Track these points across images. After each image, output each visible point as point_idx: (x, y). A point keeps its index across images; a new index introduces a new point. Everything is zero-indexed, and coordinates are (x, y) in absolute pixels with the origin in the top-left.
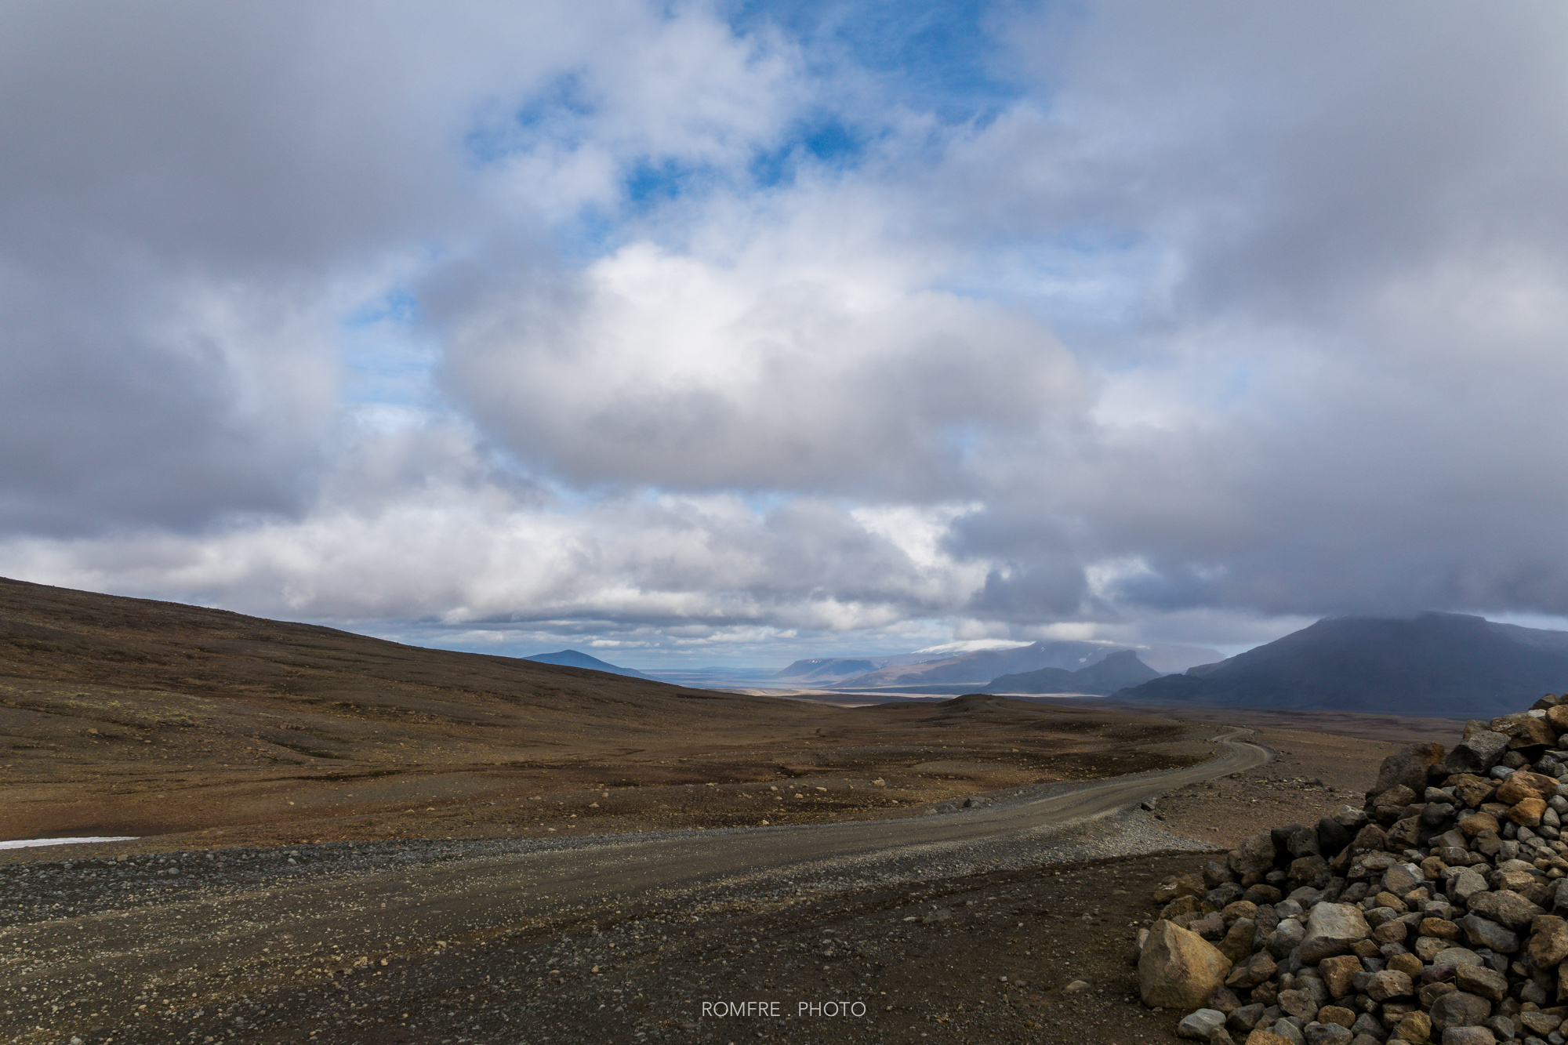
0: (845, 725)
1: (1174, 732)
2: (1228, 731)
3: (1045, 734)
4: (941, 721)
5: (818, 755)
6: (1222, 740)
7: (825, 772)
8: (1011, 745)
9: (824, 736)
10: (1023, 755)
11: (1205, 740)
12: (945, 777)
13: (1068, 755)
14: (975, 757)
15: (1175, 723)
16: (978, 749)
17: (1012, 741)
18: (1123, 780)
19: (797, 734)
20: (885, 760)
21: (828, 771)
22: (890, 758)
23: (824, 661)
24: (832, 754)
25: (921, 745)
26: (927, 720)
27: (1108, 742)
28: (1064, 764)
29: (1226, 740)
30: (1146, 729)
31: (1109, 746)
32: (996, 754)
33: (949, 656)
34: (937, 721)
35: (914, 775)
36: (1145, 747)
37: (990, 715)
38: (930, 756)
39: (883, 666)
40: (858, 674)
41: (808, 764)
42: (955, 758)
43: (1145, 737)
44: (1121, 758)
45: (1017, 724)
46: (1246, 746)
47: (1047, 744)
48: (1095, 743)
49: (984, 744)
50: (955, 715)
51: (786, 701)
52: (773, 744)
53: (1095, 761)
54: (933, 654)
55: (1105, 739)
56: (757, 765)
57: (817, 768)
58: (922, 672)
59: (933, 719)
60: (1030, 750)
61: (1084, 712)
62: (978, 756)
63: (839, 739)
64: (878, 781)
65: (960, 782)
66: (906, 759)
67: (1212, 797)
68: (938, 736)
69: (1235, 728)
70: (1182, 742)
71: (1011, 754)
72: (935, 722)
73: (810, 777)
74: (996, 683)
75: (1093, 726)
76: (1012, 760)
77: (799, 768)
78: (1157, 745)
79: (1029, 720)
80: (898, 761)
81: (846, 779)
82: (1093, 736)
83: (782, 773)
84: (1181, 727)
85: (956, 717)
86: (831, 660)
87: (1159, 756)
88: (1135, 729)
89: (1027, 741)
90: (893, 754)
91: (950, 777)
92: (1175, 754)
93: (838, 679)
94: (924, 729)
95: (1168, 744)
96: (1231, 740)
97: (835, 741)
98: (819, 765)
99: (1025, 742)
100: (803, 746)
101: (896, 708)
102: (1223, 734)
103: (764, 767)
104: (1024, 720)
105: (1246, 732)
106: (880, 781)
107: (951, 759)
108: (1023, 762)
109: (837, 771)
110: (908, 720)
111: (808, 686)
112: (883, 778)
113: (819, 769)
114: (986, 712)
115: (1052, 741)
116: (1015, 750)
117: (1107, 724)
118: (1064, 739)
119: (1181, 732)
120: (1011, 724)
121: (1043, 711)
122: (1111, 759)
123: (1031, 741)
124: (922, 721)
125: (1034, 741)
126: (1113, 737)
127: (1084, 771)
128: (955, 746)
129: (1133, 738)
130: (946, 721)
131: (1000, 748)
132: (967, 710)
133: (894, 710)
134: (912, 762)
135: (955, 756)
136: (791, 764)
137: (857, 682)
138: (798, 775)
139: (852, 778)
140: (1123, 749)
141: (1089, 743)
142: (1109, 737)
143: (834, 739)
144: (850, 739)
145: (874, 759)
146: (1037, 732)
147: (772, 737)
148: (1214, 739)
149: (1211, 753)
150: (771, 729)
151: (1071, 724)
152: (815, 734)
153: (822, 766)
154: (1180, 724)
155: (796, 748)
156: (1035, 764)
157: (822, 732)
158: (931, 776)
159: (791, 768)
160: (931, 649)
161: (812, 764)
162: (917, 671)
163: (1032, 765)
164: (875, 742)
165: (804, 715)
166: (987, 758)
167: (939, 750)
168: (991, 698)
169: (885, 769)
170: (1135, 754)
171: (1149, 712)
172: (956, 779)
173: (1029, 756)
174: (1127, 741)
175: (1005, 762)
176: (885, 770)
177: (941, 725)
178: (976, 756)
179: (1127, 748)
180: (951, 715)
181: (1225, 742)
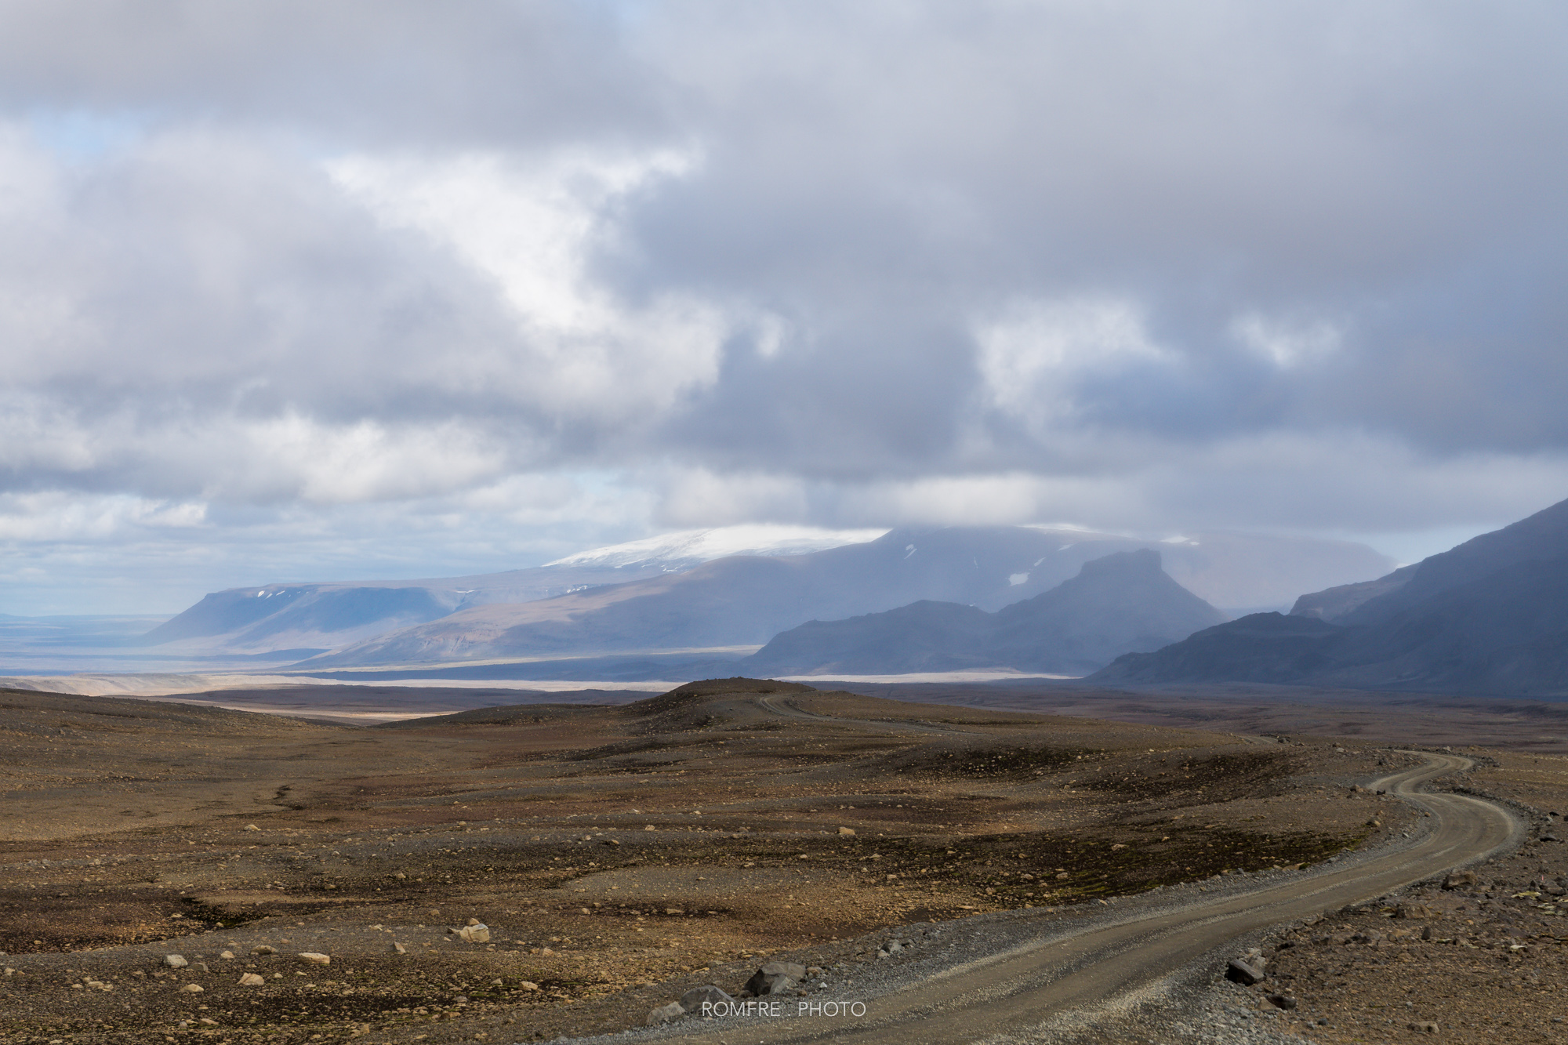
0: (359, 773)
1: (1268, 769)
2: (1407, 764)
3: (921, 784)
4: (631, 756)
5: (290, 861)
6: (1393, 787)
7: (312, 908)
8: (832, 817)
9: (299, 808)
10: (870, 844)
11: (1353, 789)
12: (658, 911)
13: (991, 839)
14: (738, 854)
15: (1269, 744)
16: (744, 831)
17: (832, 806)
18: (1156, 905)
19: (220, 804)
20: (485, 869)
21: (322, 906)
22: (499, 863)
23: (293, 593)
24: (331, 857)
25: (580, 823)
26: (591, 755)
27: (1091, 802)
28: (983, 864)
29: (1403, 788)
30: (1192, 763)
31: (1095, 812)
32: (795, 844)
33: (649, 572)
34: (622, 757)
35: (570, 909)
36: (1196, 813)
37: (769, 736)
38: (609, 855)
39: (465, 604)
40: (389, 629)
41: (263, 889)
42: (683, 859)
43: (1190, 785)
44: (1133, 844)
45: (844, 758)
46: (1457, 801)
47: (928, 812)
48: (1055, 805)
49: (756, 816)
50: (670, 737)
51: (184, 708)
52: (153, 832)
53: (1064, 854)
54: (603, 568)
55: (1082, 793)
56: (113, 896)
57: (288, 899)
58: (572, 616)
59: (610, 750)
60: (885, 828)
61: (1026, 722)
62: (745, 849)
63: (343, 814)
64: (471, 930)
65: (699, 923)
66: (545, 866)
67: (1408, 941)
68: (626, 798)
69: (1425, 755)
70: (1294, 796)
71: (837, 843)
72: (615, 757)
73: (271, 925)
74: (782, 647)
75: (1053, 759)
76: (840, 858)
77: (235, 901)
78: (1228, 807)
79: (877, 747)
80: (521, 869)
81: (379, 927)
82: (1053, 786)
83: (188, 915)
84: (1283, 756)
85: (674, 745)
86: (310, 588)
87: (1237, 836)
88: (1164, 764)
89: (874, 805)
90: (507, 852)
91: (670, 911)
92: (1277, 830)
93: (335, 642)
94: (586, 780)
95: (1258, 803)
96: (1416, 787)
97: (335, 820)
98: (294, 890)
99: (868, 807)
100: (241, 837)
101: (504, 723)
102: (1396, 771)
103: (133, 899)
104: (863, 747)
105: (1451, 765)
106: (475, 930)
107: (671, 859)
108: (870, 861)
109: (346, 904)
110: (540, 756)
111: (245, 666)
112: (483, 920)
113: (296, 900)
114: (757, 728)
115: (942, 804)
116: (845, 831)
117: (1089, 752)
118: (973, 798)
119: (1285, 770)
120: (828, 758)
121: (912, 721)
122: (1107, 849)
123: (885, 806)
124: (578, 757)
125: (893, 805)
126: (1105, 787)
127: (1035, 881)
128: (677, 825)
129: (1158, 790)
130: (648, 755)
131: (800, 826)
132: (703, 723)
133: (499, 729)
134: (562, 874)
135: (680, 852)
136: (213, 890)
137: (390, 652)
138: (235, 921)
139: (393, 923)
140: (1136, 819)
141: (1042, 806)
142: (1094, 787)
143: (331, 815)
144: (376, 813)
145: (453, 869)
146: (900, 779)
147: (149, 815)
148: (1374, 786)
149: (1370, 824)
150: (143, 791)
151: (991, 755)
152: (274, 802)
153: (304, 892)
154: (1281, 747)
155: (221, 843)
156: (904, 868)
157: (294, 796)
158: (619, 910)
159: (212, 900)
160: (598, 554)
161: (274, 888)
162: (560, 613)
163: (896, 871)
164: (450, 821)
165: (238, 749)
166: (769, 855)
167: (637, 836)
168: (769, 688)
169: (486, 894)
170: (1172, 832)
171: (1196, 717)
172: (687, 914)
173: (886, 846)
174: (1141, 797)
175: (818, 864)
176: (486, 898)
177: (632, 767)
178: (740, 850)
179: (1148, 816)
180: (660, 737)
181: (1403, 793)
